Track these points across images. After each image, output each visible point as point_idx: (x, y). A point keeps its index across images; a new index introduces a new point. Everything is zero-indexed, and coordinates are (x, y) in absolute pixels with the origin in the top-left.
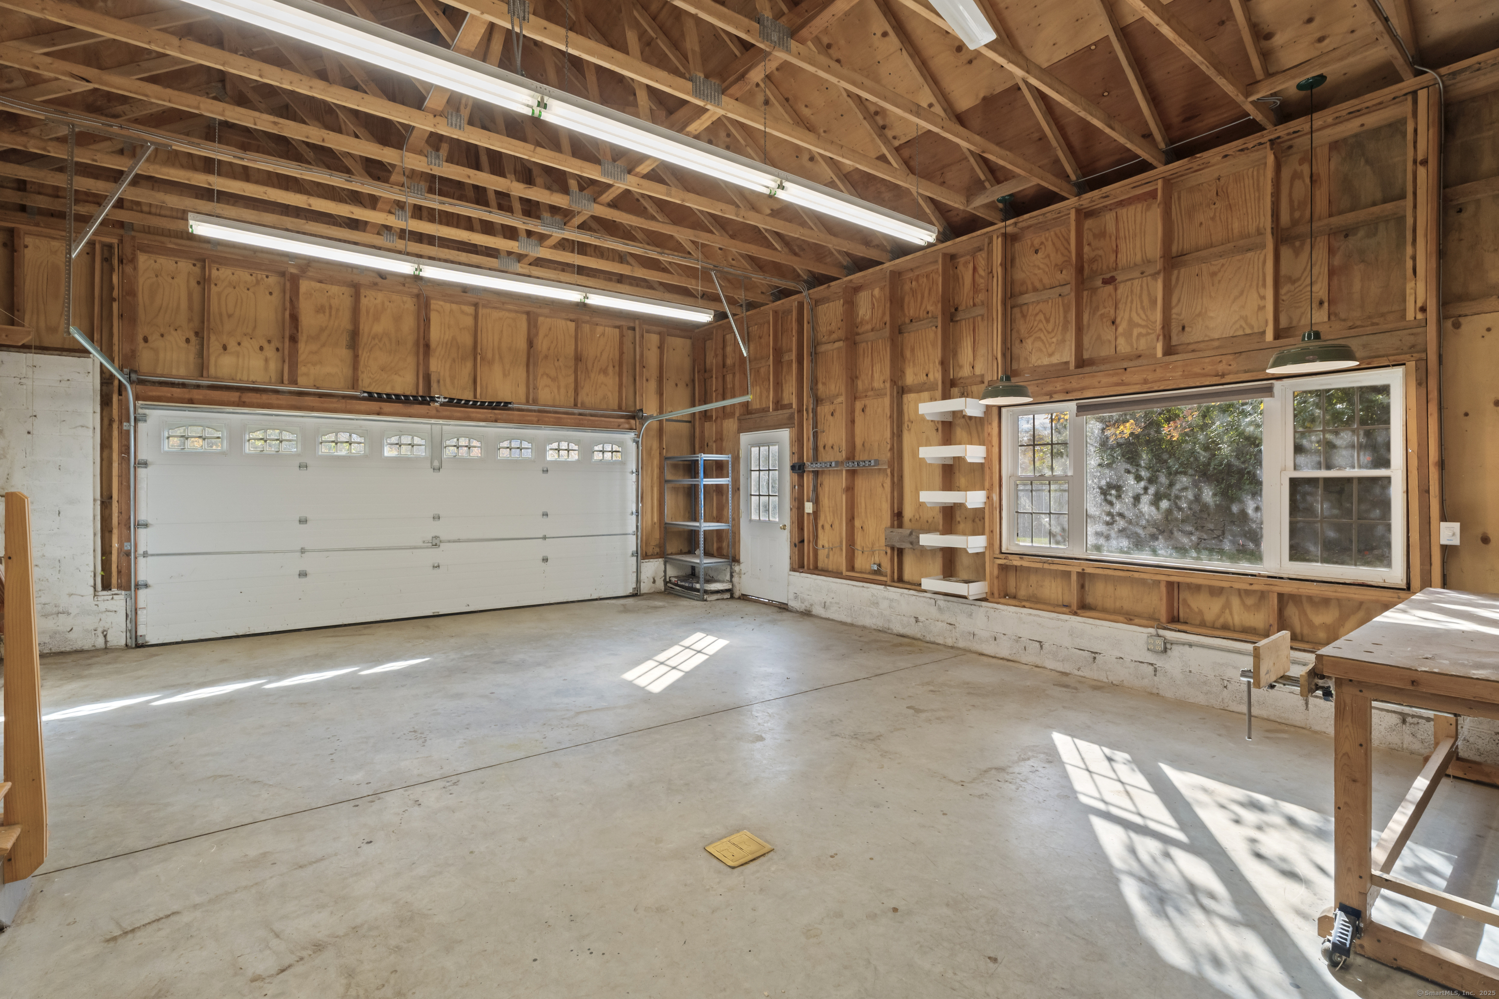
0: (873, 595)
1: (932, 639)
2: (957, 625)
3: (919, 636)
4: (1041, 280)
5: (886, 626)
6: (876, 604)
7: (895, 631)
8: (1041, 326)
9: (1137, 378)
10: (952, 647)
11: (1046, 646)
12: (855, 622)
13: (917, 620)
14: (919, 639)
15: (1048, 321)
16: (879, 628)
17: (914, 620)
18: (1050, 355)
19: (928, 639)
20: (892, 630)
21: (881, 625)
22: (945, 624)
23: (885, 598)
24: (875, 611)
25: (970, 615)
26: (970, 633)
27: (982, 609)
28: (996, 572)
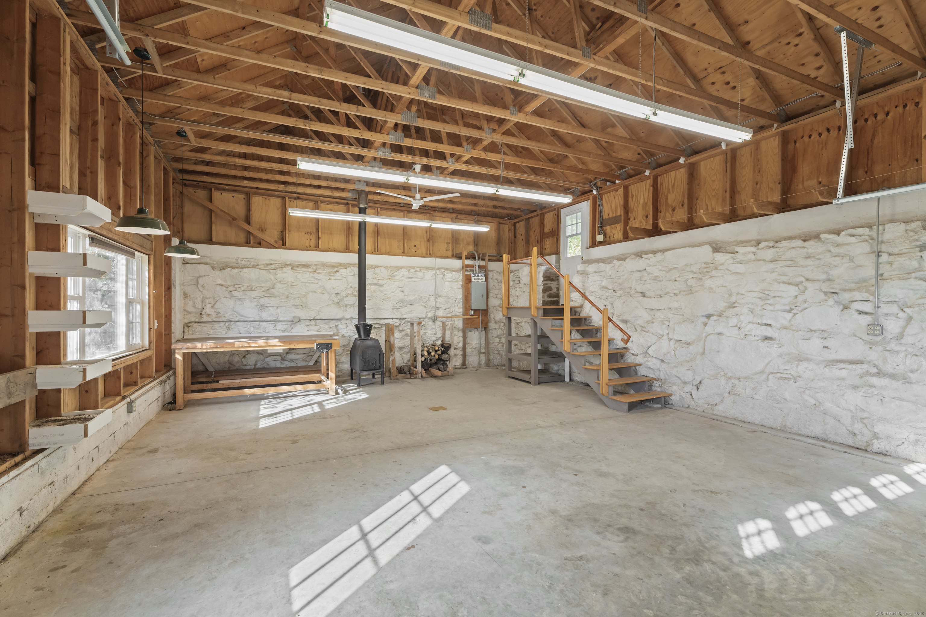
13: (21, 511)
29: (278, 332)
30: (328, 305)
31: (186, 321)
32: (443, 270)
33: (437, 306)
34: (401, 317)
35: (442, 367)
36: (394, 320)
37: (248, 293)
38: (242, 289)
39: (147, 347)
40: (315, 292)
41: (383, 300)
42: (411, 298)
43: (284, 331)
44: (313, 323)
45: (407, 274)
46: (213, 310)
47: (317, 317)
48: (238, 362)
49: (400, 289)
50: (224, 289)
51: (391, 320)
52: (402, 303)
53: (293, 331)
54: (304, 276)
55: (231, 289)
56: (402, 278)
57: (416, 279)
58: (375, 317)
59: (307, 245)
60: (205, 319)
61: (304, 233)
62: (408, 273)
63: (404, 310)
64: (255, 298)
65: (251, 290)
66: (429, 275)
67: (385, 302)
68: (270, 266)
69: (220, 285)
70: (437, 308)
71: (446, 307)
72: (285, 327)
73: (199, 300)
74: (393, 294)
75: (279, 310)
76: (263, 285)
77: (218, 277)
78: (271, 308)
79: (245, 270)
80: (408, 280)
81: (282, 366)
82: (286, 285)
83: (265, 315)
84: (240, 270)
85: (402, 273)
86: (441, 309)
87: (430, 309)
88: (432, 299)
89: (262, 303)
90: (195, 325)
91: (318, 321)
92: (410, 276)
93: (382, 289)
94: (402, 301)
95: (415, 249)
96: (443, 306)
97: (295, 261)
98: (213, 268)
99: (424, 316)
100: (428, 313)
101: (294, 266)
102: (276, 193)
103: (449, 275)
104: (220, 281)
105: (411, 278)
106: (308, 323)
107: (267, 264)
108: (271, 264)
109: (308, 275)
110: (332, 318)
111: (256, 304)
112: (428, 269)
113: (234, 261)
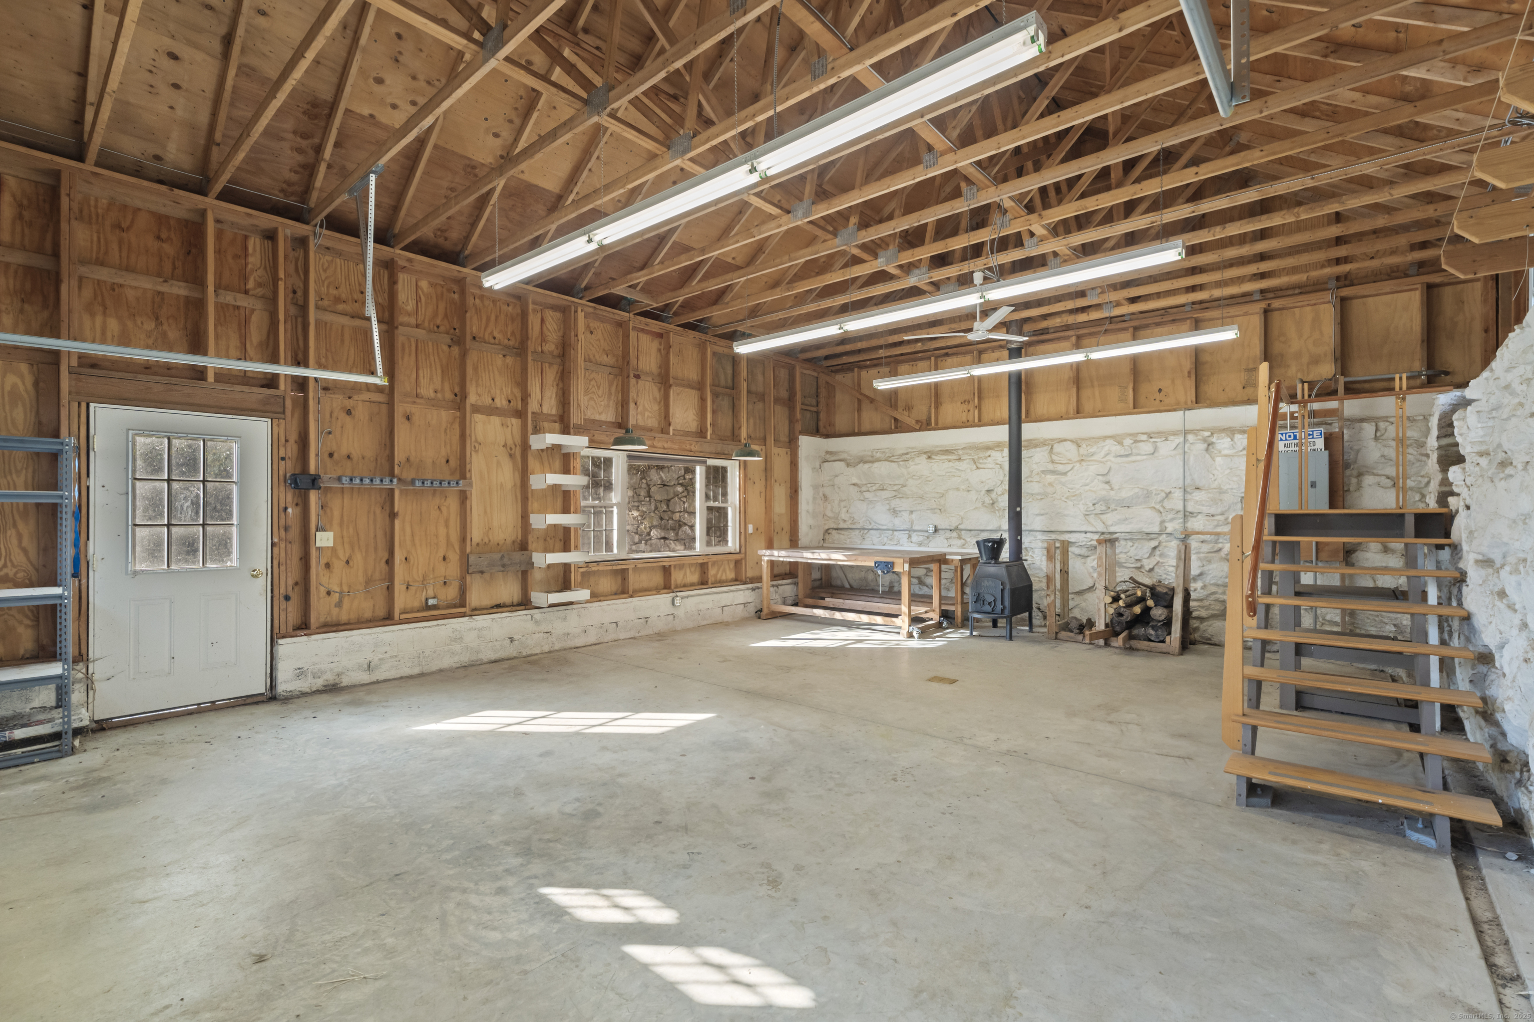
0: (454, 630)
1: (529, 653)
2: (553, 631)
3: (514, 654)
4: (594, 356)
5: (474, 658)
6: (459, 639)
7: (485, 660)
8: (594, 389)
9: (660, 445)
10: (549, 652)
11: (620, 624)
12: (426, 669)
13: (512, 640)
14: (515, 658)
15: (599, 387)
16: (464, 664)
17: (509, 641)
18: (600, 414)
19: (524, 654)
20: (481, 660)
21: (467, 660)
22: (541, 635)
23: (471, 630)
24: (457, 647)
25: (565, 619)
26: (564, 634)
27: (574, 611)
28: (579, 578)
29: (913, 545)
30: (976, 508)
31: (827, 527)
32: (1207, 434)
33: (1190, 508)
34: (1105, 530)
35: (1152, 632)
36: (1088, 535)
37: (880, 493)
38: (874, 488)
39: (738, 551)
40: (958, 489)
41: (1067, 498)
42: (1124, 494)
43: (920, 544)
44: (955, 534)
45: (1116, 449)
46: (848, 515)
47: (961, 527)
48: (872, 581)
49: (1100, 478)
50: (856, 488)
51: (1083, 535)
52: (1107, 505)
53: (930, 545)
54: (940, 466)
55: (864, 489)
56: (1108, 458)
57: (1139, 458)
58: (1053, 529)
59: (964, 419)
60: (842, 525)
61: (959, 403)
62: (1118, 447)
63: (1110, 518)
64: (887, 499)
65: (883, 490)
66: (1166, 448)
67: (1071, 503)
68: (905, 457)
69: (854, 485)
70: (1187, 515)
71: (1212, 511)
72: (921, 538)
73: (836, 502)
74: (1087, 488)
75: (914, 516)
76: (897, 482)
77: (853, 475)
78: (903, 513)
79: (876, 465)
80: (1120, 460)
81: (921, 593)
82: (919, 481)
83: (897, 522)
84: (870, 465)
85: (1106, 448)
86: (1200, 516)
87: (1170, 516)
88: (1178, 494)
89: (893, 506)
90: (834, 532)
91: (963, 532)
92: (1122, 453)
93: (1063, 479)
94: (1106, 501)
95: (1158, 396)
96: (1205, 510)
97: (937, 446)
98: (848, 465)
99: (1156, 529)
100: (1167, 524)
101: (930, 455)
102: (920, 355)
103: (1223, 443)
104: (855, 481)
105: (1127, 456)
106: (948, 534)
107: (903, 454)
108: (907, 454)
109: (947, 464)
110: (982, 528)
111: (888, 507)
112: (1165, 435)
113: (870, 453)
